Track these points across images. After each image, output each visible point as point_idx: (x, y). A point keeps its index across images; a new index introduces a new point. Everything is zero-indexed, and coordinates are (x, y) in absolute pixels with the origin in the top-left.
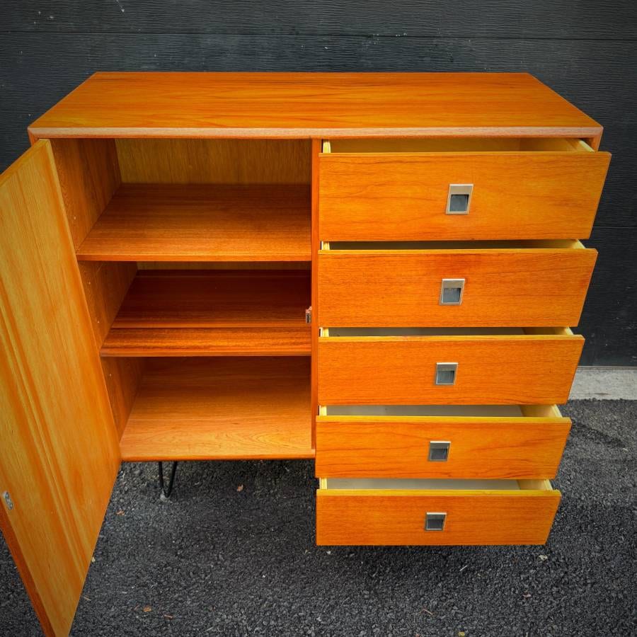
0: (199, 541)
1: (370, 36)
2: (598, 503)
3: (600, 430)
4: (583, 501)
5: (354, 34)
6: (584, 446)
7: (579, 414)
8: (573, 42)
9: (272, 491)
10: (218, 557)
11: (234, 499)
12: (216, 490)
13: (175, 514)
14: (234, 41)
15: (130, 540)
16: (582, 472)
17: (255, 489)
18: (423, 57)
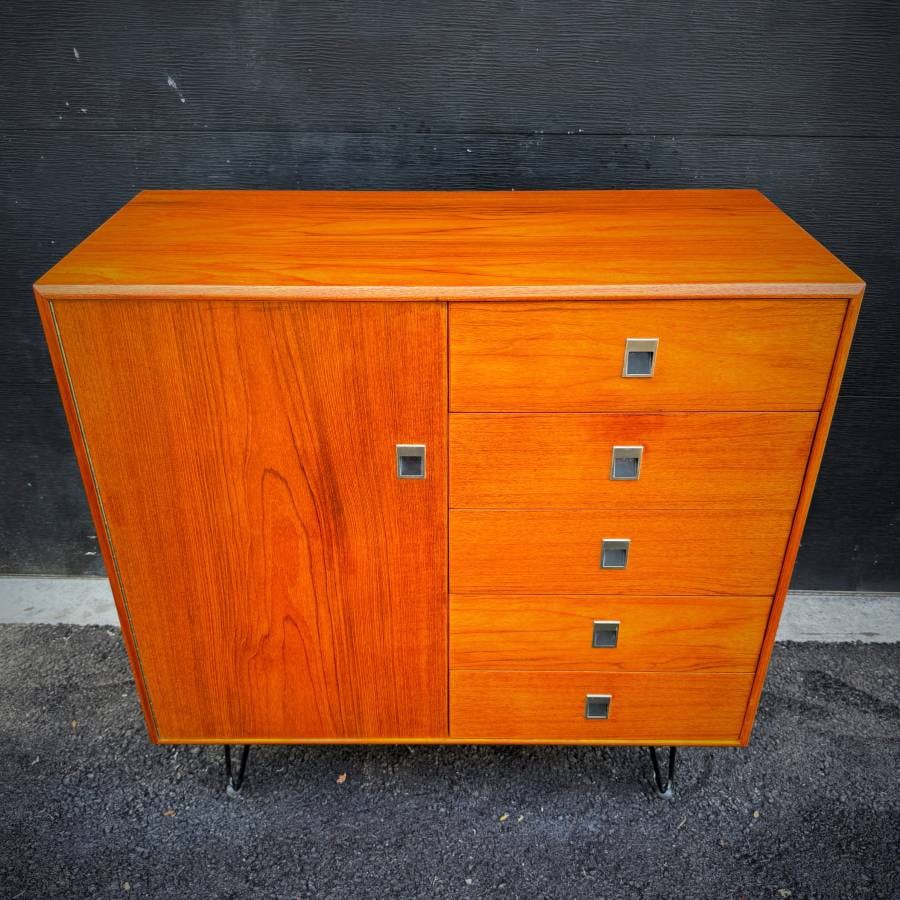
0: (280, 859)
1: (531, 134)
2: (865, 807)
3: (867, 691)
4: (844, 803)
5: (510, 130)
6: (844, 716)
7: (836, 665)
8: (821, 140)
9: (388, 784)
10: (307, 885)
11: (332, 796)
12: (307, 781)
13: (247, 817)
14: (339, 141)
15: (181, 856)
16: (842, 757)
17: (363, 781)
18: (607, 162)
